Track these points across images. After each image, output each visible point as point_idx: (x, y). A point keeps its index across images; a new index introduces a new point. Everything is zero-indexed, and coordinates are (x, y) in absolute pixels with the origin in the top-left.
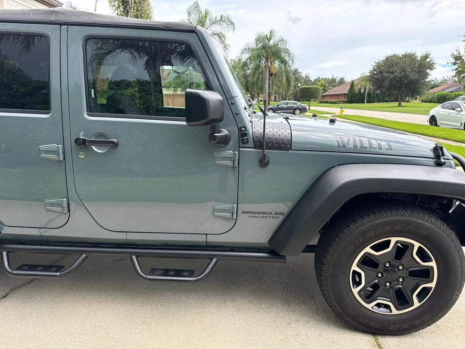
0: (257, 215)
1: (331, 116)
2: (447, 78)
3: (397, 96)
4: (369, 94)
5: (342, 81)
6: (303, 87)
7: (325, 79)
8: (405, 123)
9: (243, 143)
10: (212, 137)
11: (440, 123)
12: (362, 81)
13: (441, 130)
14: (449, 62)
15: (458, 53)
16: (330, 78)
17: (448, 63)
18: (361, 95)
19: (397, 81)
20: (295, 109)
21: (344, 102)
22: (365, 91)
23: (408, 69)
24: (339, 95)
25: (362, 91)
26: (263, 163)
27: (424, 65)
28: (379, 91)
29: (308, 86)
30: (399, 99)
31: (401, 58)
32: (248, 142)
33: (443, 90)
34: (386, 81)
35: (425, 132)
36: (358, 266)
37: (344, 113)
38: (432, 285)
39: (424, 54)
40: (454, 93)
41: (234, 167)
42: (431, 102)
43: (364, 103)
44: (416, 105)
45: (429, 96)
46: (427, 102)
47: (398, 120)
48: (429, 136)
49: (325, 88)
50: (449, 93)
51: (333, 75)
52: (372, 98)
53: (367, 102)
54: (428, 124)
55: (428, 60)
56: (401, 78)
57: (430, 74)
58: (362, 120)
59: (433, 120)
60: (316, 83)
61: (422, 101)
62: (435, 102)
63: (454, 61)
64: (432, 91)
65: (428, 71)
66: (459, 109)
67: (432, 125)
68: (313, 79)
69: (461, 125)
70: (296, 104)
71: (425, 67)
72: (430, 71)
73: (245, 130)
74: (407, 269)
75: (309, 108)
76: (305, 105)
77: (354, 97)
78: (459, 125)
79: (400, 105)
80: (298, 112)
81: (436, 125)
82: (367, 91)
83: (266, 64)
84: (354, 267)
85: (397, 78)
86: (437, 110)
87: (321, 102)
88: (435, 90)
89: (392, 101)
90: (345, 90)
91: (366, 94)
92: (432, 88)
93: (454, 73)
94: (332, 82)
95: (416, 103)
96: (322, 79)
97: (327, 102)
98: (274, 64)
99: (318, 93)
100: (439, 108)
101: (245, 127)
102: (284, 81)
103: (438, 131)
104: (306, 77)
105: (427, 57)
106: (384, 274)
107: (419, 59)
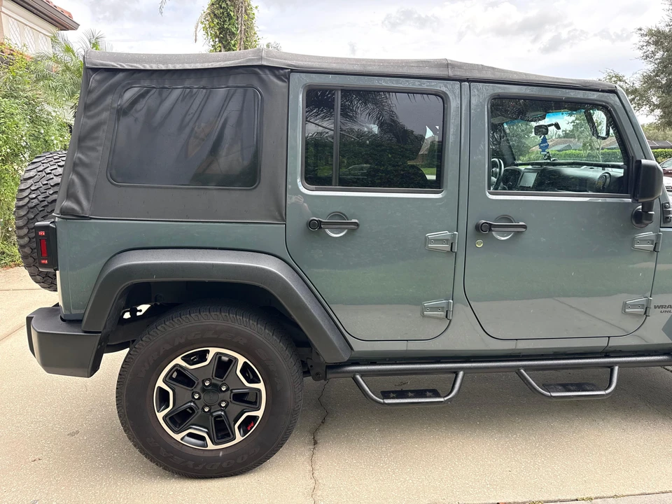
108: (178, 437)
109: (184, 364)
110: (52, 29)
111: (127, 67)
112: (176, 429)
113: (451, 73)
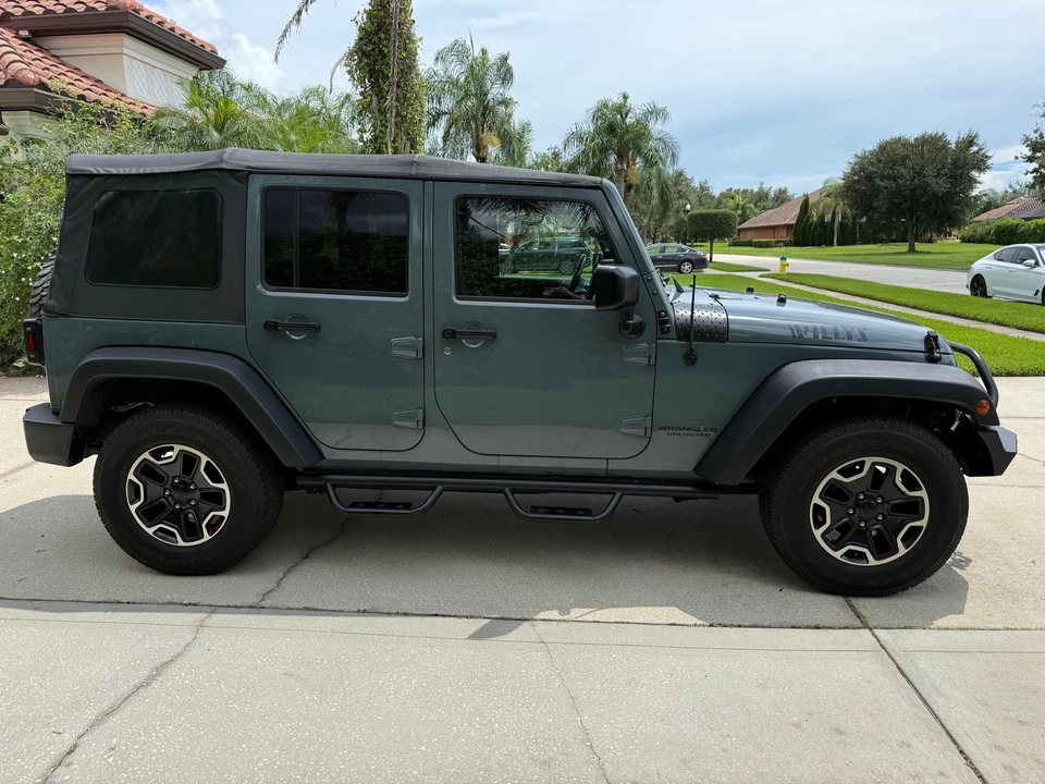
0: (678, 431)
1: (761, 276)
2: (1018, 188)
3: (906, 228)
4: (842, 225)
5: (781, 198)
6: (696, 212)
7: (745, 191)
8: (919, 291)
9: (663, 333)
10: (623, 325)
11: (993, 290)
12: (828, 196)
13: (991, 306)
14: (1019, 156)
15: (1037, 135)
16: (756, 190)
17: (1016, 158)
18: (825, 228)
19: (904, 197)
20: (681, 262)
21: (787, 244)
22: (833, 219)
23: (930, 171)
24: (774, 228)
25: (828, 218)
26: (690, 358)
27: (963, 161)
28: (864, 220)
29: (709, 211)
30: (909, 237)
31: (912, 146)
32: (669, 330)
33: (1010, 214)
34: (881, 197)
35: (959, 312)
36: (820, 497)
37: (788, 270)
38: (923, 523)
39: (964, 134)
40: (1035, 221)
41: (649, 365)
42: (982, 241)
43: (832, 245)
44: (949, 249)
45: (979, 229)
46: (974, 242)
47: (904, 285)
48: (968, 318)
49: (744, 212)
50: (1023, 222)
51: (762, 183)
52: (848, 236)
53: (839, 244)
54: (968, 292)
55: (975, 149)
56: (915, 189)
57: (979, 179)
58: (828, 284)
59: (978, 285)
60: (724, 201)
61: (964, 240)
62: (991, 242)
63: (1029, 153)
64: (984, 217)
65: (974, 173)
66: (1032, 262)
67: (976, 295)
68: (716, 192)
69: (1036, 294)
70: (683, 250)
71: (967, 164)
72: (977, 175)
73: (666, 316)
74: (888, 502)
75: (711, 258)
76: (701, 250)
77: (809, 231)
78: (1032, 294)
79: (912, 250)
80: (687, 267)
81: (984, 294)
82: (839, 218)
83: (619, 166)
84: (816, 500)
85: (905, 191)
86: (987, 262)
87: (735, 244)
88: (993, 214)
89: (894, 241)
90: (790, 215)
91: (836, 224)
92: (985, 210)
93: (1030, 178)
94: (761, 199)
95: (951, 244)
96: (737, 192)
97: (750, 244)
98: (634, 165)
99: (729, 225)
100: (989, 259)
101: (665, 312)
102: (655, 202)
103: (986, 307)
104: (701, 187)
105: (970, 142)
106: (857, 510)
107: (953, 146)
108: (150, 531)
109: (152, 459)
110: (190, 72)
111: (102, 172)
112: (149, 523)
113: (414, 172)
